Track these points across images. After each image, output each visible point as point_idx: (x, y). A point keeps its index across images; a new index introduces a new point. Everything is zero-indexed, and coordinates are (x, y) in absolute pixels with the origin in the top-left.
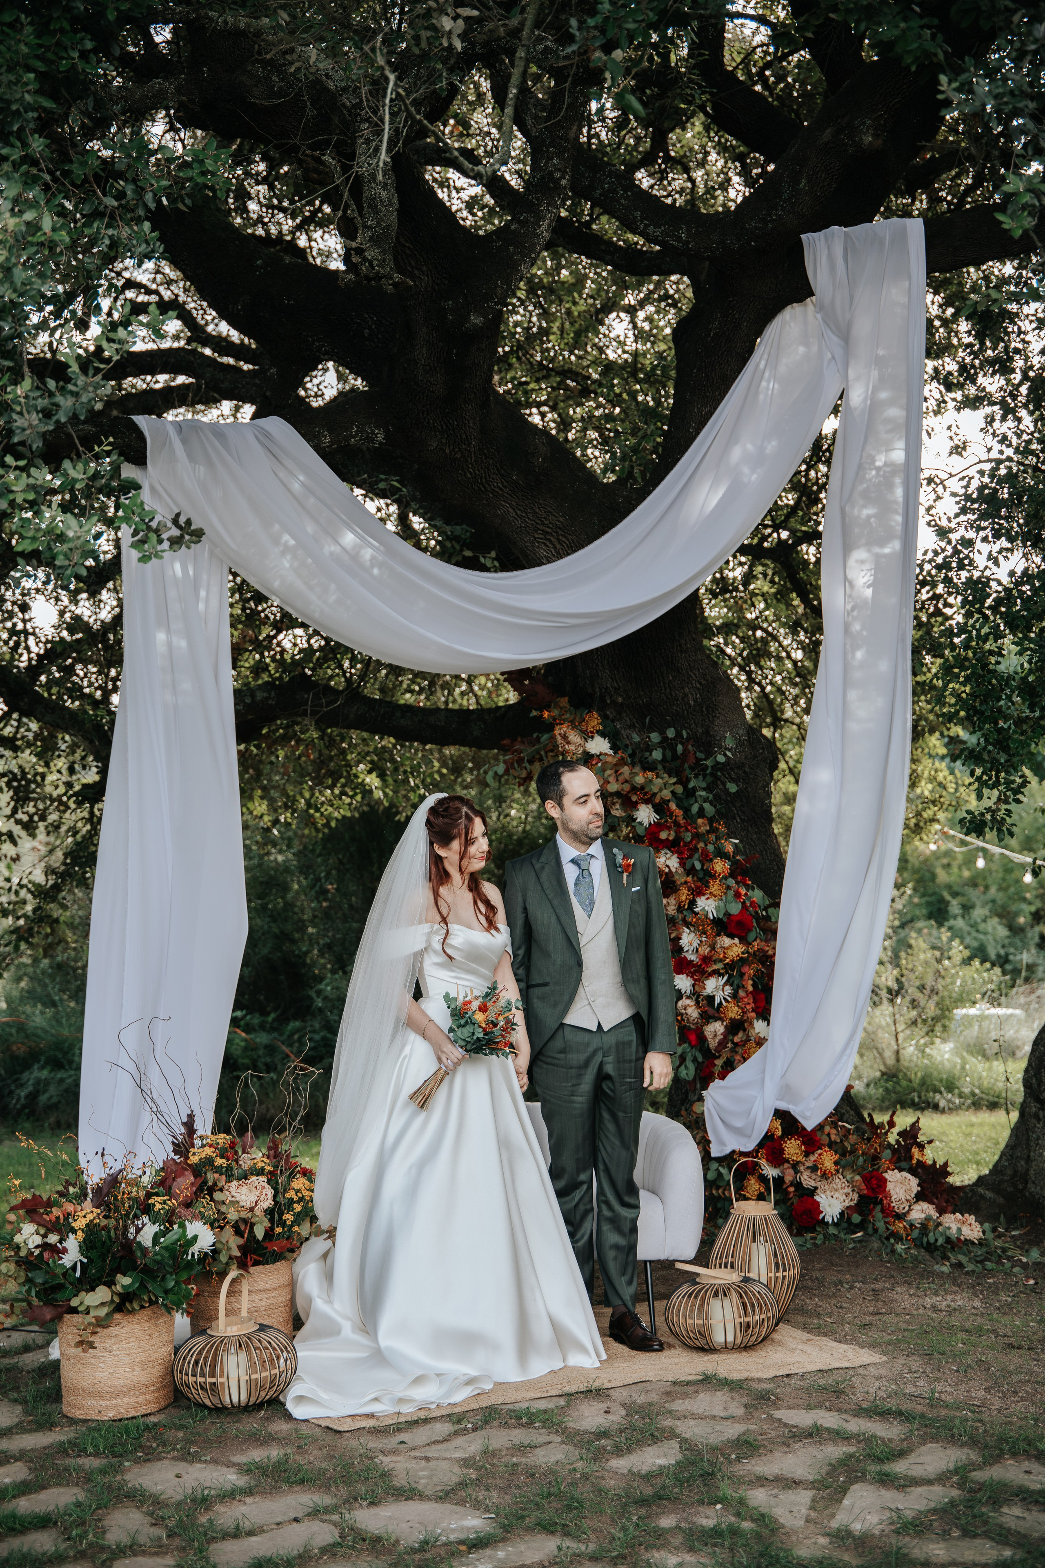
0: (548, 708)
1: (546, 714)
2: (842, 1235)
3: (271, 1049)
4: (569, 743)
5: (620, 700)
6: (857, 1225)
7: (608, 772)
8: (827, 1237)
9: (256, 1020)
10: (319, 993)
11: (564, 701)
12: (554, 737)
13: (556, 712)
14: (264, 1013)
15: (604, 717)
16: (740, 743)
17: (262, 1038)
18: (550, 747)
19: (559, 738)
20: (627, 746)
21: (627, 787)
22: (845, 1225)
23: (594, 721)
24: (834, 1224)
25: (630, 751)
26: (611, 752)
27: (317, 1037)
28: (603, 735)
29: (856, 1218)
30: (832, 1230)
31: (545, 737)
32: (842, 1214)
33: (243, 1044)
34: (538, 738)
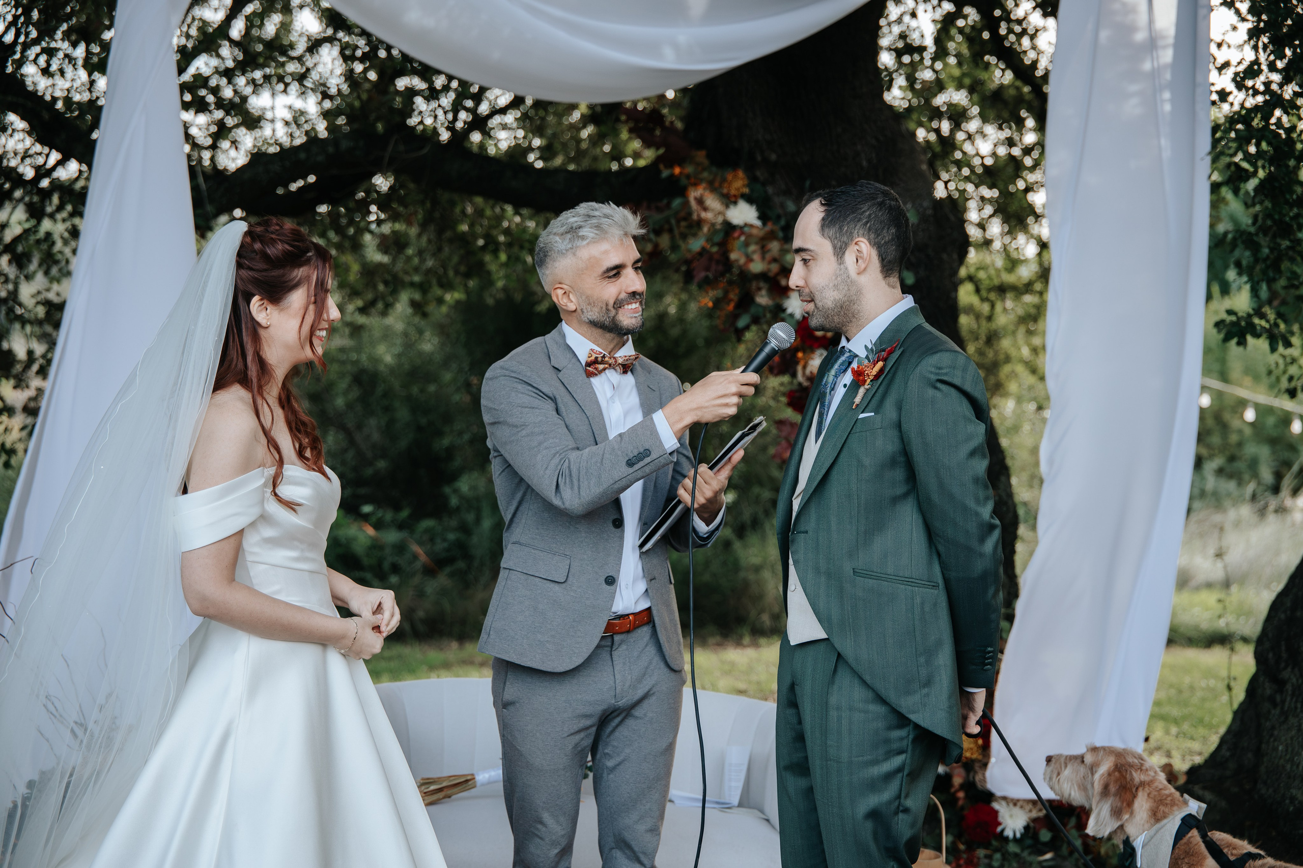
0: (681, 163)
1: (677, 171)
2: (1025, 854)
3: (400, 548)
4: (705, 209)
5: (773, 157)
6: (1045, 844)
7: (752, 248)
8: (1006, 856)
9: (389, 516)
10: (456, 491)
11: (701, 156)
12: (686, 204)
13: (689, 169)
14: (397, 508)
15: (753, 180)
16: (923, 219)
17: (392, 536)
18: (682, 214)
19: (693, 203)
20: (779, 217)
21: (775, 267)
22: (1029, 842)
23: (738, 182)
24: (1015, 839)
25: (783, 222)
26: (758, 223)
27: (451, 536)
28: (750, 200)
29: (1045, 835)
30: (1013, 848)
31: (677, 203)
32: (1027, 828)
33: (369, 543)
34: (668, 205)
